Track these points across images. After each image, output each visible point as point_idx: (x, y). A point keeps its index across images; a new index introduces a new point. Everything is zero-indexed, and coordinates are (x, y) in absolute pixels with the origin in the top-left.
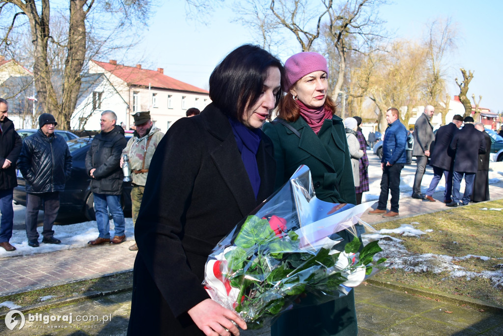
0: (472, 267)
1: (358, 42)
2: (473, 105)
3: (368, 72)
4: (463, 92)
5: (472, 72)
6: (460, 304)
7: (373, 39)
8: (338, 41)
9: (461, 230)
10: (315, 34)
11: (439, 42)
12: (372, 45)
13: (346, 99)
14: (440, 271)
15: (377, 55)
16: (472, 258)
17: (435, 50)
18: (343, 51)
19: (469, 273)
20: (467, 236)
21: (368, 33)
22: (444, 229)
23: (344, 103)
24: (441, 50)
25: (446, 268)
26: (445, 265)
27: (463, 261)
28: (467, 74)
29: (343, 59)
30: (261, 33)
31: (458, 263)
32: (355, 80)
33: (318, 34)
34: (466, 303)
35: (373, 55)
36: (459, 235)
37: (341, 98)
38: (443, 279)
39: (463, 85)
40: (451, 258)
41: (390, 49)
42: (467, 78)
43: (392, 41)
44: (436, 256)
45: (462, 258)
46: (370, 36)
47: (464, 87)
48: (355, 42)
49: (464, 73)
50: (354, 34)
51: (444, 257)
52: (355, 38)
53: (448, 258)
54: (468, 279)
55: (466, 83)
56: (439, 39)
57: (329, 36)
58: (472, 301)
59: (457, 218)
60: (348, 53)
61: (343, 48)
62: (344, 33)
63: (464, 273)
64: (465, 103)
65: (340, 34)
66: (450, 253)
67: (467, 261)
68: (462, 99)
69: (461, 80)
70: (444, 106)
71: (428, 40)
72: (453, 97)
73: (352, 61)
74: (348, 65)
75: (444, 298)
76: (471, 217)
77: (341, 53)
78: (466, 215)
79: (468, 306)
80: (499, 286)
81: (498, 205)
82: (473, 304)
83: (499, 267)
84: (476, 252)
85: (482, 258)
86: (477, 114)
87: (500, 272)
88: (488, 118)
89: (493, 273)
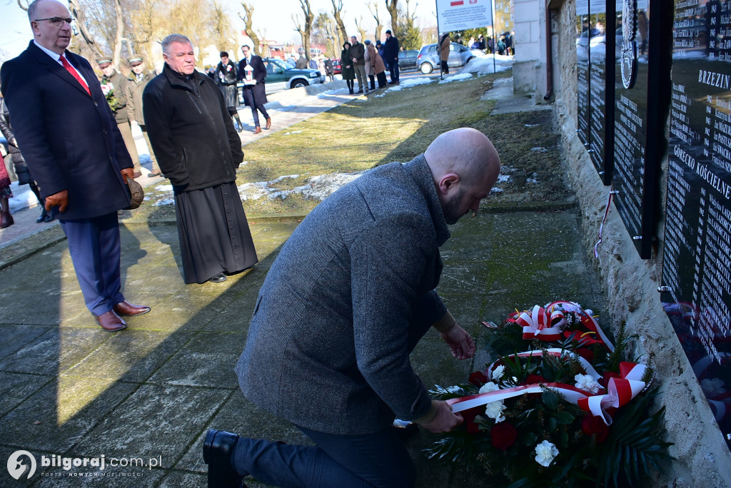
0: (286, 187)
4: (248, 26)
6: (281, 221)
14: (258, 197)
16: (284, 179)
19: (283, 192)
20: (277, 161)
22: (255, 159)
23: (131, 51)
25: (263, 193)
26: (262, 190)
27: (277, 183)
29: (117, 2)
34: (285, 218)
36: (269, 162)
38: (261, 203)
40: (266, 183)
42: (248, 11)
44: (253, 184)
45: (276, 181)
47: (248, 20)
49: (244, 6)
51: (260, 183)
53: (263, 184)
54: (283, 197)
55: (249, 17)
58: (290, 215)
63: (278, 193)
64: (252, 36)
66: (263, 179)
67: (280, 182)
68: (248, 33)
75: (266, 219)
76: (277, 143)
78: (273, 142)
79: (288, 220)
80: (309, 197)
81: (297, 128)
82: (291, 218)
83: (306, 182)
84: (286, 174)
85: (292, 176)
86: (266, 47)
87: (308, 186)
88: (277, 50)
89: (303, 187)
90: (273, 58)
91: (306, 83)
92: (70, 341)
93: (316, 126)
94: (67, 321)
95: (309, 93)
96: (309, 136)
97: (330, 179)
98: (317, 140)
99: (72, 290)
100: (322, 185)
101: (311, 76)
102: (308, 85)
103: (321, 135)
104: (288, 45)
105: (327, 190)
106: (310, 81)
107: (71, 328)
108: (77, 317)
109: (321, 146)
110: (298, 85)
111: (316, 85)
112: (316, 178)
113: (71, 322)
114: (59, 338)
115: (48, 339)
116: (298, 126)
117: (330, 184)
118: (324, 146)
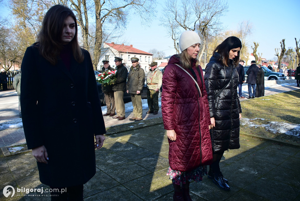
0: (258, 123)
1: (211, 32)
2: (259, 57)
3: (215, 44)
4: (255, 52)
5: (258, 43)
6: (252, 138)
7: (217, 30)
8: (203, 32)
9: (254, 108)
10: (194, 29)
11: (244, 31)
12: (217, 33)
13: (206, 56)
14: (244, 125)
15: (219, 37)
16: (257, 119)
17: (243, 34)
18: (205, 36)
19: (256, 125)
20: (256, 111)
21: (215, 28)
22: (246, 107)
24: (246, 34)
25: (247, 123)
26: (247, 122)
28: (256, 44)
29: (205, 39)
30: (171, 29)
31: (252, 121)
32: (210, 48)
33: (195, 29)
34: (255, 137)
35: (217, 37)
36: (253, 110)
37: (204, 55)
38: (246, 128)
39: (254, 49)
40: (249, 119)
41: (224, 34)
42: (256, 46)
43: (225, 31)
44: (243, 118)
45: (254, 119)
46: (216, 29)
47: (255, 49)
48: (210, 32)
49: (255, 44)
50: (210, 29)
51: (246, 119)
52: (210, 30)
53: (248, 119)
54: (256, 128)
55: (256, 48)
56: (244, 30)
57: (199, 29)
58: (257, 136)
59: (252, 103)
60: (207, 36)
61: (205, 34)
62: (205, 28)
63: (254, 125)
64: (255, 56)
65: (204, 29)
66: (249, 117)
67: (256, 120)
68: (254, 54)
69: (254, 46)
70: (247, 58)
71: (240, 30)
72: (250, 54)
73: (209, 40)
74: (207, 42)
75: (246, 135)
76: (257, 103)
77: (204, 37)
78: (255, 102)
79: (256, 138)
80: (268, 130)
81: (268, 98)
82: (258, 137)
83: (268, 123)
84: (259, 117)
85: (262, 119)
86: (260, 61)
87: (269, 125)
88: (265, 62)
89: (266, 125)
90: (262, 66)
91: (276, 79)
92: (160, 161)
93: (277, 98)
94: (161, 153)
95: (277, 83)
96: (273, 102)
97: (280, 124)
98: (277, 105)
99: (165, 142)
100: (276, 126)
101: (280, 75)
102: (277, 79)
103: (279, 103)
104: (271, 61)
105: (278, 129)
106: (278, 78)
107: (162, 156)
108: (164, 153)
109: (278, 108)
110: (272, 79)
111: (281, 80)
112: (273, 122)
113: (162, 154)
114: (157, 159)
115: (153, 158)
116: (269, 97)
117: (279, 126)
118: (280, 108)
